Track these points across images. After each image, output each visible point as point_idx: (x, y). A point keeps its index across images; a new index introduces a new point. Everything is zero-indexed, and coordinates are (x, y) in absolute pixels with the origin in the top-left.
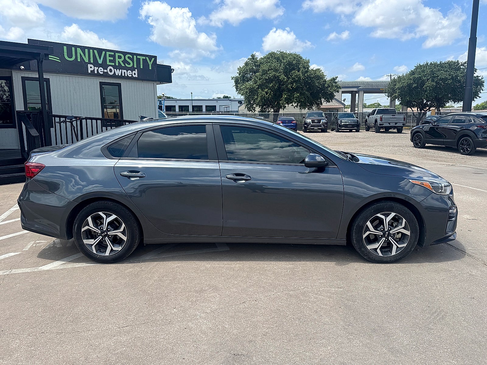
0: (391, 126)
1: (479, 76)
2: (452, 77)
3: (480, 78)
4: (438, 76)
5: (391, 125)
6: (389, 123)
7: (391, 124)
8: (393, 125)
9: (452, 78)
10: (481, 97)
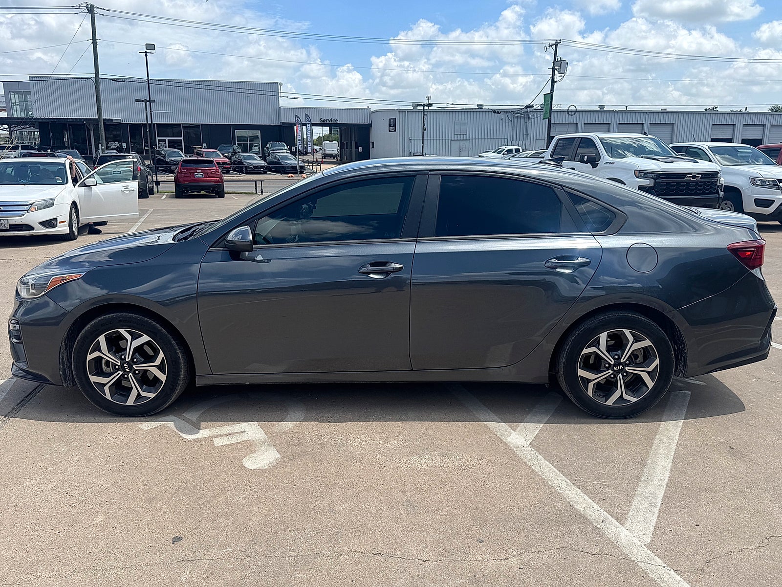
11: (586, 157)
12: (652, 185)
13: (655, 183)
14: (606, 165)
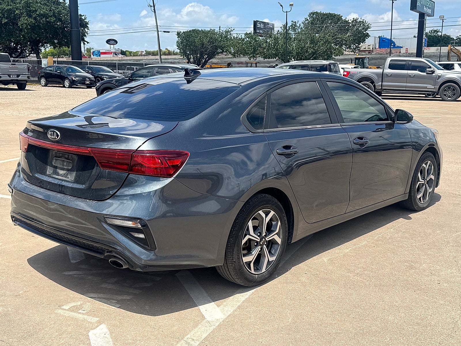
0: (12, 80)
1: (82, 15)
2: (54, 13)
3: (83, 18)
4: (36, 11)
5: (11, 78)
6: (9, 76)
7: (11, 76)
8: (14, 78)
9: (54, 15)
10: (89, 43)
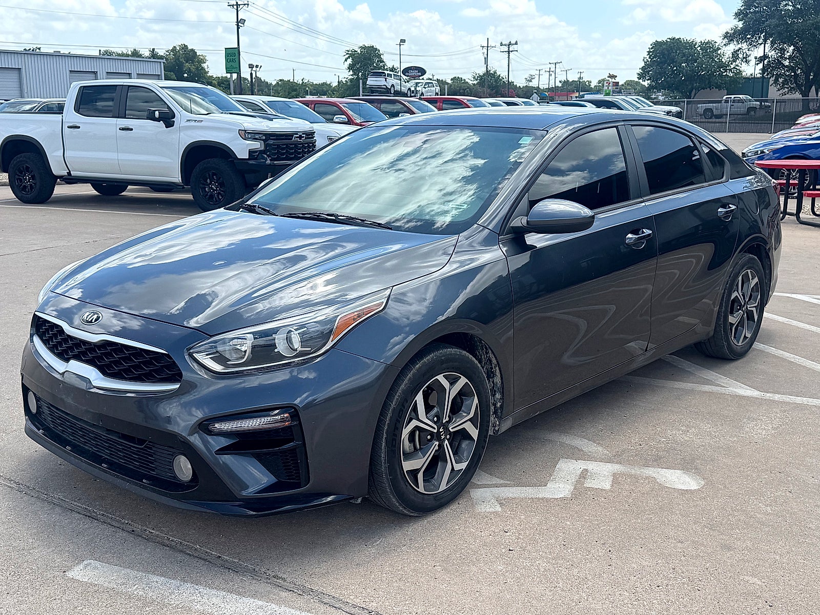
11: (157, 113)
12: (263, 148)
13: (266, 146)
14: (188, 124)
